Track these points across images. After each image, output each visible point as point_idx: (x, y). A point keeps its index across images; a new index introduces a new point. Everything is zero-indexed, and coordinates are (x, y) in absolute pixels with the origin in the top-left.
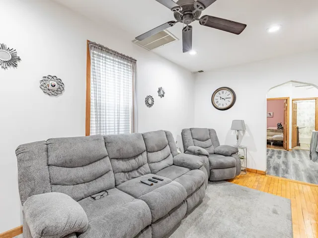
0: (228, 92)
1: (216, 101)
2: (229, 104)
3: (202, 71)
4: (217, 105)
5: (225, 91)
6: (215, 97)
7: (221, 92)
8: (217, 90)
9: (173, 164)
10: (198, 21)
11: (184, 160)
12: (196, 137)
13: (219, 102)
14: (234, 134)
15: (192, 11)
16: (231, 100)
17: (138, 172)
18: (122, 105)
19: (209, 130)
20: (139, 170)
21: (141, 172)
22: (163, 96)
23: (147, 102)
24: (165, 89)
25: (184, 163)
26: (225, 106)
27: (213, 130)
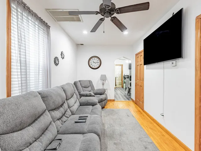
0: (97, 59)
1: (91, 64)
2: (98, 66)
3: (83, 44)
4: (91, 66)
5: (96, 58)
6: (90, 62)
7: (93, 58)
8: (92, 57)
9: (80, 105)
10: (111, 18)
11: (88, 101)
12: (83, 86)
13: (93, 65)
14: (101, 82)
15: (111, 11)
16: (99, 64)
17: (66, 116)
18: (41, 64)
19: (89, 81)
20: (65, 115)
21: (67, 116)
22: (64, 58)
23: (55, 62)
24: (64, 53)
25: (88, 103)
26: (96, 67)
27: (91, 81)
